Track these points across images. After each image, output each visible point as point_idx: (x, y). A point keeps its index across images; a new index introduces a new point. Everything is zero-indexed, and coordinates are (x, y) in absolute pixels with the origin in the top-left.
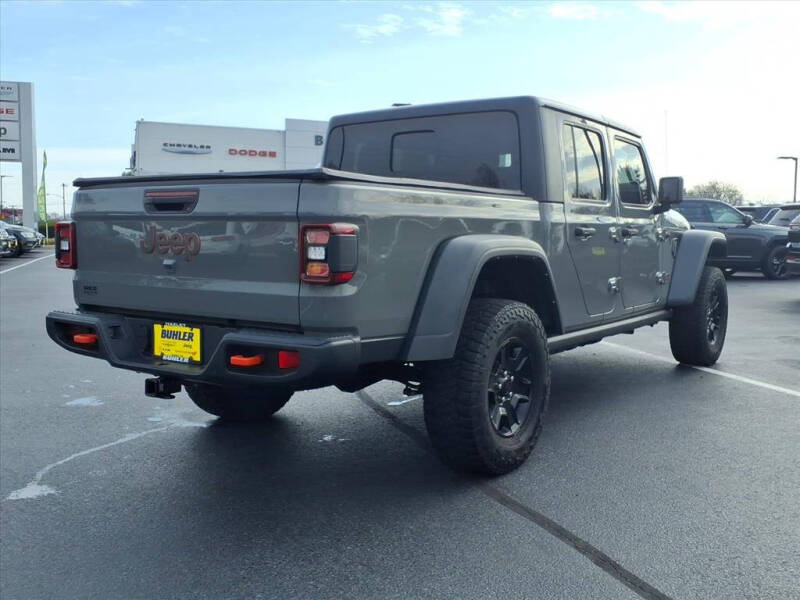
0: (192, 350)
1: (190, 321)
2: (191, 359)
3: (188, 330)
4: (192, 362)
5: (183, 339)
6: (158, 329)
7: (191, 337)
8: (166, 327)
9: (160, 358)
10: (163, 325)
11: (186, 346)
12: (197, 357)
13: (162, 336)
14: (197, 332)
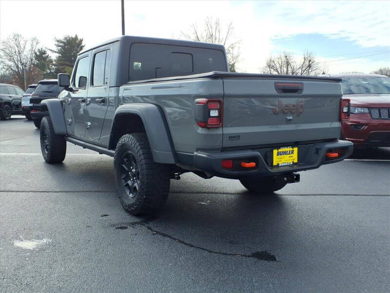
0: (293, 158)
1: (293, 145)
2: (293, 162)
3: (291, 149)
4: (294, 164)
5: (289, 154)
6: (275, 152)
7: (293, 152)
8: (280, 150)
9: (278, 166)
10: (278, 150)
11: (290, 157)
12: (296, 161)
13: (277, 155)
14: (296, 149)
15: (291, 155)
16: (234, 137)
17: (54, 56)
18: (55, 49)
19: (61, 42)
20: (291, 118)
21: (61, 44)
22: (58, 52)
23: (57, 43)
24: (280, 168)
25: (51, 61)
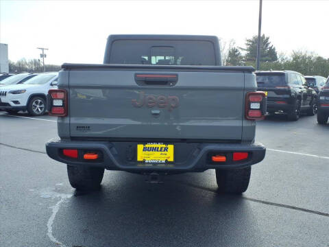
0: (166, 156)
1: (166, 141)
2: (167, 160)
3: (164, 146)
5: (161, 151)
6: (140, 147)
7: (166, 149)
8: (147, 146)
9: (143, 162)
10: (144, 145)
11: (162, 154)
12: (171, 159)
13: (144, 150)
14: (171, 147)
15: (163, 153)
16: (82, 127)
17: (243, 53)
18: (245, 47)
19: (250, 41)
20: (158, 112)
21: (250, 43)
22: (247, 50)
23: (247, 42)
24: (147, 165)
25: (241, 57)
